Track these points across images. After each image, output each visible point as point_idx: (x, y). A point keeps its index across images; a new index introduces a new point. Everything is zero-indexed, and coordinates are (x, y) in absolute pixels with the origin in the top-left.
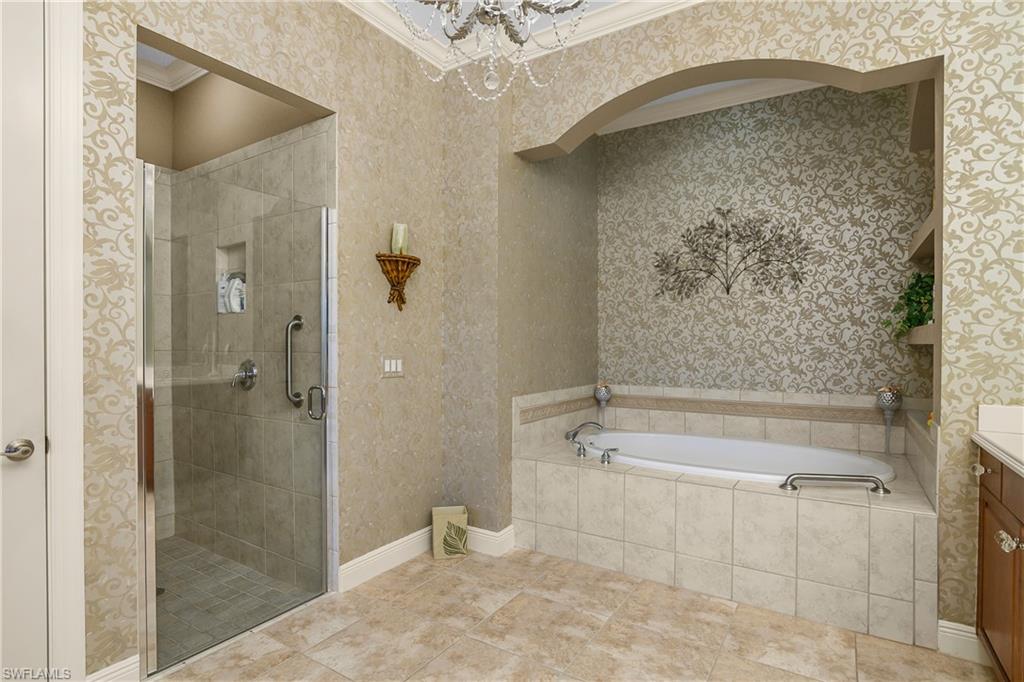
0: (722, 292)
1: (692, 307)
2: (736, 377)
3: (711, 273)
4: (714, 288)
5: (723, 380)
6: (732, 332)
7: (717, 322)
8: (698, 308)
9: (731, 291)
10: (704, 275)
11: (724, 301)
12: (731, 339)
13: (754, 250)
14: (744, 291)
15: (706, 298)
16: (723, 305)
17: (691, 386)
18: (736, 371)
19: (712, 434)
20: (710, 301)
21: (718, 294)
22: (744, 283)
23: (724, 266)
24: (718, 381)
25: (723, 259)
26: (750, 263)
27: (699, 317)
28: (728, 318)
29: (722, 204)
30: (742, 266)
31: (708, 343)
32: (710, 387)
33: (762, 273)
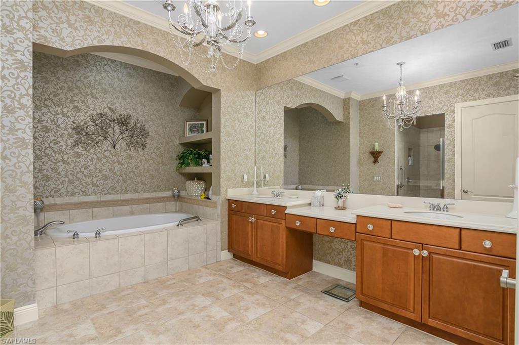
0: (111, 148)
1: (95, 154)
2: (118, 188)
3: (105, 138)
4: (107, 145)
5: (112, 190)
6: (116, 167)
7: (109, 162)
8: (99, 155)
9: (116, 147)
10: (101, 138)
11: (112, 152)
12: (116, 170)
13: (126, 131)
14: (122, 148)
15: (103, 150)
16: (111, 154)
17: (96, 195)
18: (119, 185)
19: (107, 217)
20: (105, 151)
21: (109, 148)
22: (121, 145)
23: (112, 135)
24: (110, 191)
25: (112, 131)
26: (124, 136)
27: (99, 159)
28: (114, 160)
29: (111, 105)
30: (121, 137)
31: (104, 173)
32: (105, 194)
33: (130, 141)
